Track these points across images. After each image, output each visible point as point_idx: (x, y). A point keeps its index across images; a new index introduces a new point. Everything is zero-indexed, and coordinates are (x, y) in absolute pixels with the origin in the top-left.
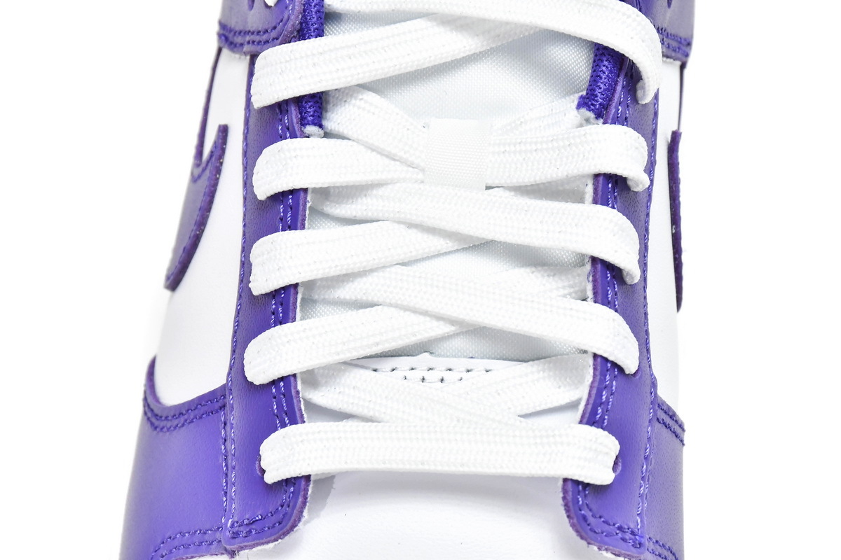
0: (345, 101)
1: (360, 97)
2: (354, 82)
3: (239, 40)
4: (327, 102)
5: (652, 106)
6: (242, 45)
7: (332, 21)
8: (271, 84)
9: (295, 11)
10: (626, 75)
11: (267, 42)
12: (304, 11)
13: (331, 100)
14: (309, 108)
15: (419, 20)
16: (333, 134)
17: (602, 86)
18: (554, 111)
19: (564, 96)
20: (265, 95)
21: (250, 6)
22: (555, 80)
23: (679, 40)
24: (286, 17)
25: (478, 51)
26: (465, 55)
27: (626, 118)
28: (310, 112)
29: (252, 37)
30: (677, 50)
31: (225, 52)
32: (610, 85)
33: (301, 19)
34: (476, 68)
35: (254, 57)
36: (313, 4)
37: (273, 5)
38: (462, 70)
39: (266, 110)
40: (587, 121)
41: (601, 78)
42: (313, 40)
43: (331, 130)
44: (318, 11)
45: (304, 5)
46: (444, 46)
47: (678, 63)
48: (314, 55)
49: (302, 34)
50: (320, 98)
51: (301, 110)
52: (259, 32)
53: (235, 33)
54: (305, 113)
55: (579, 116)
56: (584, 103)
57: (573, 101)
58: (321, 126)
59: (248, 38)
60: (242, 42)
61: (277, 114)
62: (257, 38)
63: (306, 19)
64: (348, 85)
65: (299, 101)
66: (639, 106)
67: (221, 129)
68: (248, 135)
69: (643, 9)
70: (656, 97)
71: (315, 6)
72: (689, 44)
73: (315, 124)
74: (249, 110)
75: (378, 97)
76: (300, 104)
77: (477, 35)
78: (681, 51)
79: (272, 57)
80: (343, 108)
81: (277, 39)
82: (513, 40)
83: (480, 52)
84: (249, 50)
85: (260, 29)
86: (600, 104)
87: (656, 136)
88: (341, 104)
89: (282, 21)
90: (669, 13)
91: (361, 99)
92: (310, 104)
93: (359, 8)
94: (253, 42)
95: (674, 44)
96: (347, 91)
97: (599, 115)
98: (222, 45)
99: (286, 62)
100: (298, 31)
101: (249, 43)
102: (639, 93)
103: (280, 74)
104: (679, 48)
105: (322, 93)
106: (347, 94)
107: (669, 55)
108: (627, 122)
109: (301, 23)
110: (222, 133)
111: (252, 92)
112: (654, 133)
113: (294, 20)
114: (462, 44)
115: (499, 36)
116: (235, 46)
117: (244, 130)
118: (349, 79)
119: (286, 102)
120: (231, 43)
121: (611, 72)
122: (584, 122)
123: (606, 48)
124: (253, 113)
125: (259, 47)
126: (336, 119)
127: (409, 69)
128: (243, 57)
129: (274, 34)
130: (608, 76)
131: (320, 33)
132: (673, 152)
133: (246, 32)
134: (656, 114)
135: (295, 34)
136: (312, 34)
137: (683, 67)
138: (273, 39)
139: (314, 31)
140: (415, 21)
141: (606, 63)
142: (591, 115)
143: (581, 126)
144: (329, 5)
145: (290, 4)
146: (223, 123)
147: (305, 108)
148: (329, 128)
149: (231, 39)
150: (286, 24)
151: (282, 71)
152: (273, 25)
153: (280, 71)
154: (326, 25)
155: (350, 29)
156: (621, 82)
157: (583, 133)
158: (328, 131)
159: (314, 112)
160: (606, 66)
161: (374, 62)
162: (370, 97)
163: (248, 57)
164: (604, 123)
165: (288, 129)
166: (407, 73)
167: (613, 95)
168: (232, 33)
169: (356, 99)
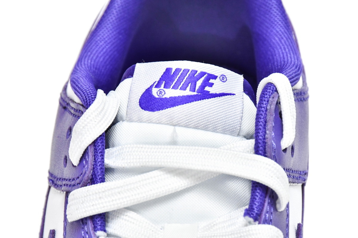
0: (118, 217)
1: (126, 214)
2: (122, 207)
3: (59, 183)
4: (108, 217)
5: (285, 212)
6: (61, 186)
7: (109, 172)
8: (77, 209)
9: (89, 169)
10: (270, 197)
11: (74, 185)
12: (94, 168)
13: (110, 216)
14: (98, 221)
15: (156, 171)
16: (112, 235)
17: (257, 203)
18: (232, 218)
19: (237, 208)
20: (74, 215)
21: (64, 165)
22: (232, 200)
23: (300, 173)
24: (84, 172)
25: (189, 186)
26: (182, 189)
27: (271, 220)
28: (99, 224)
29: (66, 182)
30: (299, 178)
31: (53, 189)
32: (261, 203)
33: (92, 173)
34: (188, 195)
35: (68, 193)
36: (98, 165)
37: (77, 165)
38: (181, 197)
39: (75, 223)
40: (250, 223)
41: (256, 199)
42: (99, 184)
43: (111, 233)
44: (101, 168)
45: (94, 165)
46: (170, 184)
47: (301, 184)
48: (99, 193)
49: (93, 181)
50: (104, 216)
51: (94, 223)
52: (70, 180)
53: (57, 179)
54: (96, 224)
55: (245, 220)
56: (248, 213)
57: (242, 211)
58: (105, 231)
59: (64, 182)
60: (61, 184)
61: (81, 224)
62: (69, 183)
63: (95, 173)
64: (119, 208)
65: (92, 218)
66: (277, 213)
67: (52, 232)
68: (66, 236)
69: (278, 160)
70: (288, 206)
71: (99, 166)
72: (306, 174)
73: (101, 230)
74: (66, 222)
75: (136, 214)
76: (93, 219)
77: (188, 178)
78: (301, 179)
79: (77, 193)
80: (117, 221)
81: (80, 184)
82: (208, 180)
83: (190, 187)
84: (65, 189)
85: (70, 178)
86: (257, 214)
87: (289, 228)
88: (115, 218)
89: (82, 174)
90: (293, 160)
91: (127, 215)
92: (99, 219)
93: (123, 166)
94: (67, 185)
95: (297, 175)
96: (118, 211)
97: (256, 219)
98: (50, 185)
99: (85, 197)
100: (91, 180)
101: (65, 185)
102: (278, 206)
103: (82, 203)
104: (300, 177)
105: (105, 213)
106: (119, 213)
107: (294, 182)
108: (272, 222)
109: (92, 175)
110: (52, 234)
111: (67, 213)
112: (288, 226)
113: (89, 173)
114: (179, 183)
115: (200, 178)
116: (58, 186)
117: (64, 233)
118: (119, 205)
119: (86, 219)
120: (56, 184)
121: (261, 196)
122: (248, 224)
123: (258, 183)
124: (68, 224)
125: (70, 188)
126: (113, 227)
127: (152, 198)
128: (62, 192)
129: (78, 181)
130: (260, 198)
131: (103, 180)
132: (299, 235)
133: (63, 179)
134: (288, 216)
135: (89, 181)
136: (99, 181)
137: (303, 186)
138: (78, 184)
139: (99, 179)
140: (154, 172)
141: (258, 191)
142: (251, 220)
143: (246, 225)
144: (107, 164)
145: (86, 165)
146: (52, 229)
147: (96, 222)
148: (110, 232)
149: (55, 182)
150: (84, 176)
151: (83, 202)
152: (77, 176)
153: (81, 202)
154: (106, 174)
155: (119, 176)
156: (267, 200)
157: (247, 230)
158: (109, 233)
159: (101, 223)
160: (258, 193)
161: (132, 195)
162: (131, 214)
163: (65, 193)
164: (259, 223)
165: (87, 233)
166: (151, 200)
167: (263, 208)
168: (56, 179)
169: (123, 215)
